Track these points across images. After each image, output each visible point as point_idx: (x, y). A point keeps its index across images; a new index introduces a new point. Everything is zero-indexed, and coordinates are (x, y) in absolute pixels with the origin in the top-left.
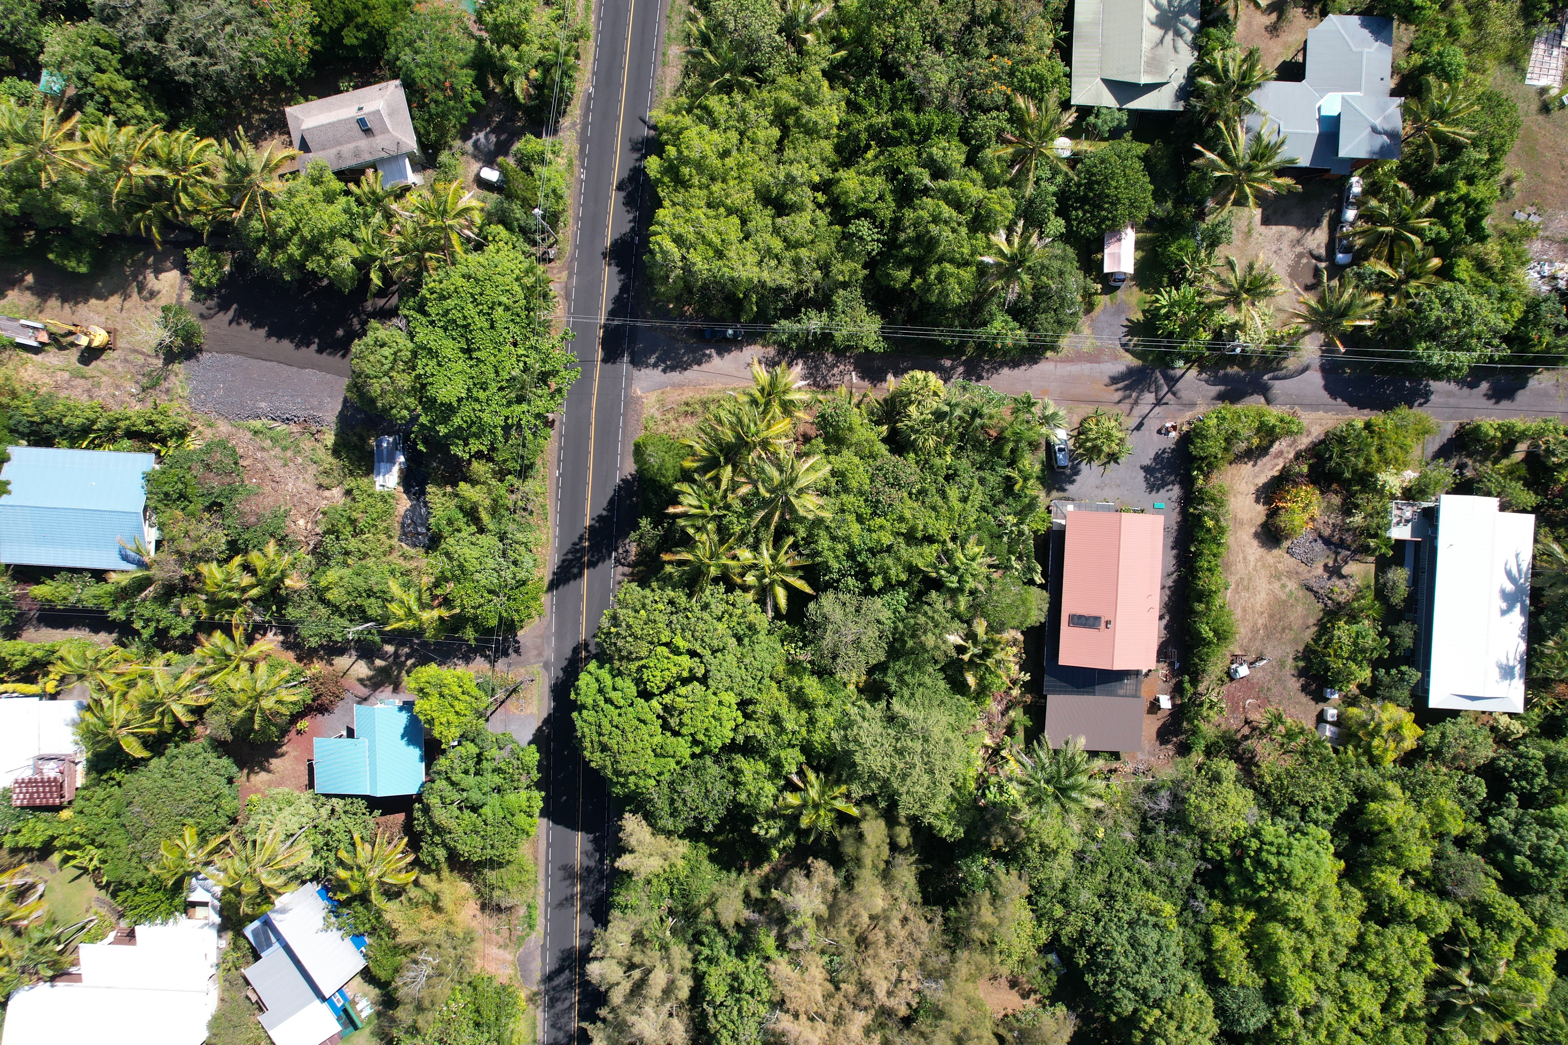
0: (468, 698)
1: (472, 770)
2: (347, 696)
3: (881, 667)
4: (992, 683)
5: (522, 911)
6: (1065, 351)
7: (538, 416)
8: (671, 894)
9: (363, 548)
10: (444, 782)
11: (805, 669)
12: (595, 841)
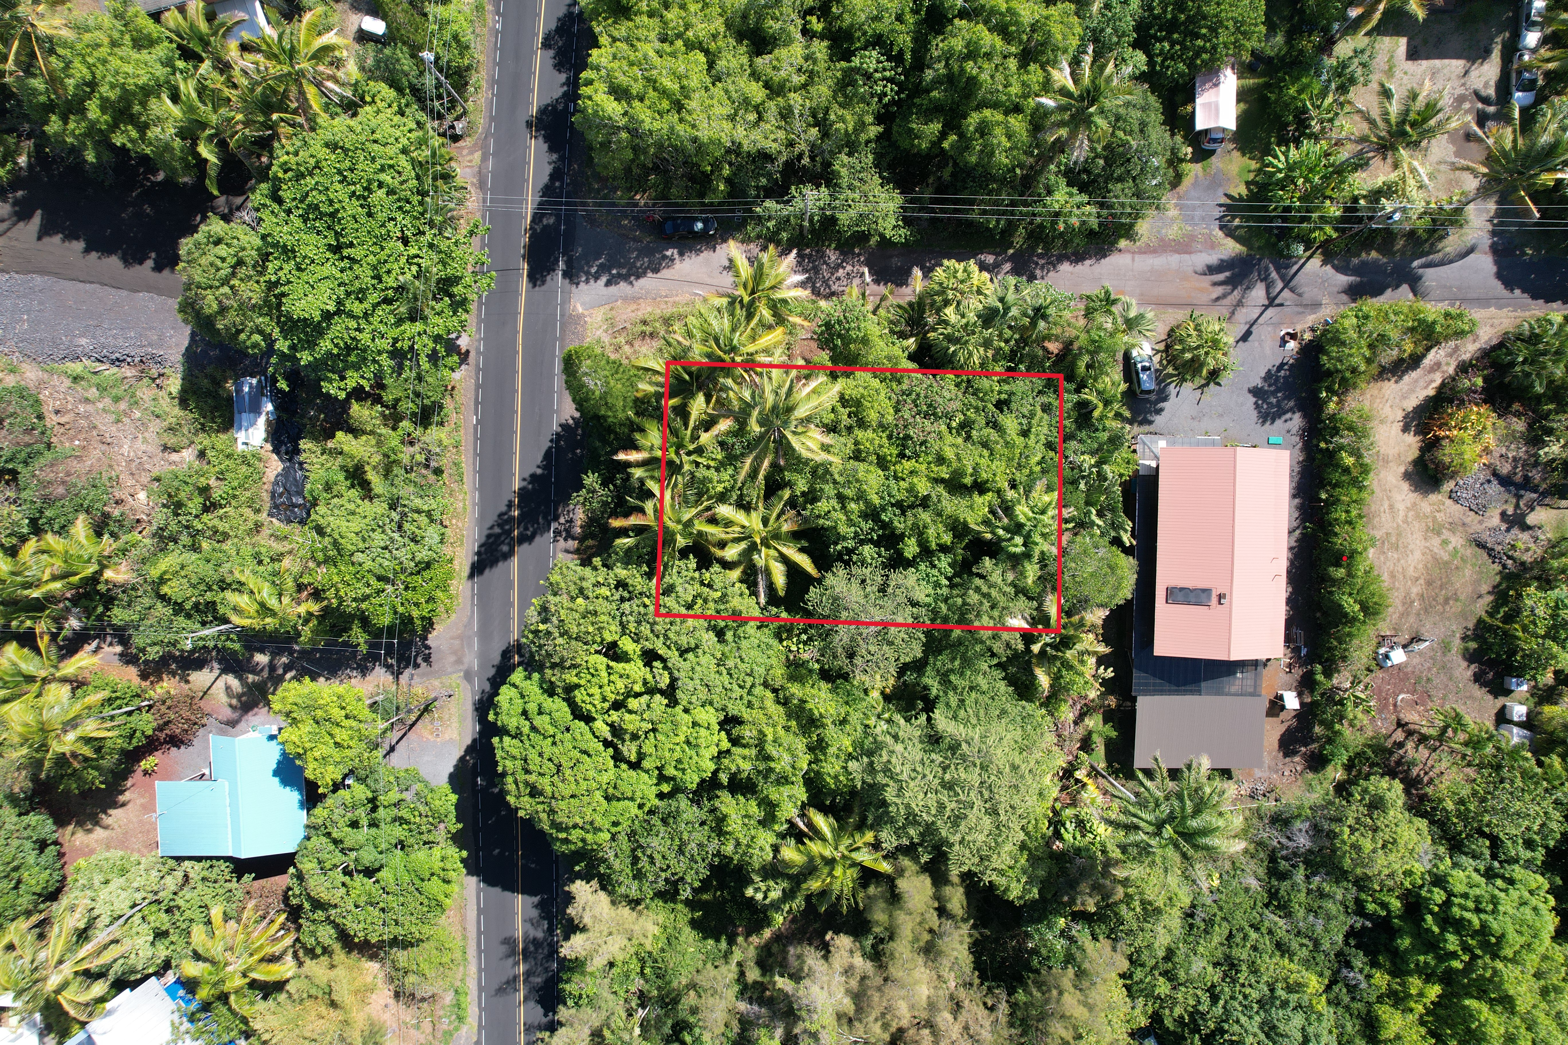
0: (354, 724)
1: (364, 822)
2: (210, 721)
3: (918, 666)
4: (1073, 682)
5: (449, 998)
6: (1144, 239)
7: (437, 339)
8: (642, 973)
9: (222, 526)
10: (324, 840)
11: (811, 671)
12: (540, 906)
